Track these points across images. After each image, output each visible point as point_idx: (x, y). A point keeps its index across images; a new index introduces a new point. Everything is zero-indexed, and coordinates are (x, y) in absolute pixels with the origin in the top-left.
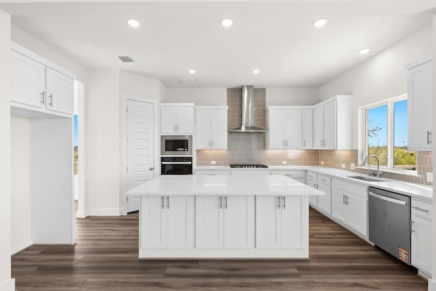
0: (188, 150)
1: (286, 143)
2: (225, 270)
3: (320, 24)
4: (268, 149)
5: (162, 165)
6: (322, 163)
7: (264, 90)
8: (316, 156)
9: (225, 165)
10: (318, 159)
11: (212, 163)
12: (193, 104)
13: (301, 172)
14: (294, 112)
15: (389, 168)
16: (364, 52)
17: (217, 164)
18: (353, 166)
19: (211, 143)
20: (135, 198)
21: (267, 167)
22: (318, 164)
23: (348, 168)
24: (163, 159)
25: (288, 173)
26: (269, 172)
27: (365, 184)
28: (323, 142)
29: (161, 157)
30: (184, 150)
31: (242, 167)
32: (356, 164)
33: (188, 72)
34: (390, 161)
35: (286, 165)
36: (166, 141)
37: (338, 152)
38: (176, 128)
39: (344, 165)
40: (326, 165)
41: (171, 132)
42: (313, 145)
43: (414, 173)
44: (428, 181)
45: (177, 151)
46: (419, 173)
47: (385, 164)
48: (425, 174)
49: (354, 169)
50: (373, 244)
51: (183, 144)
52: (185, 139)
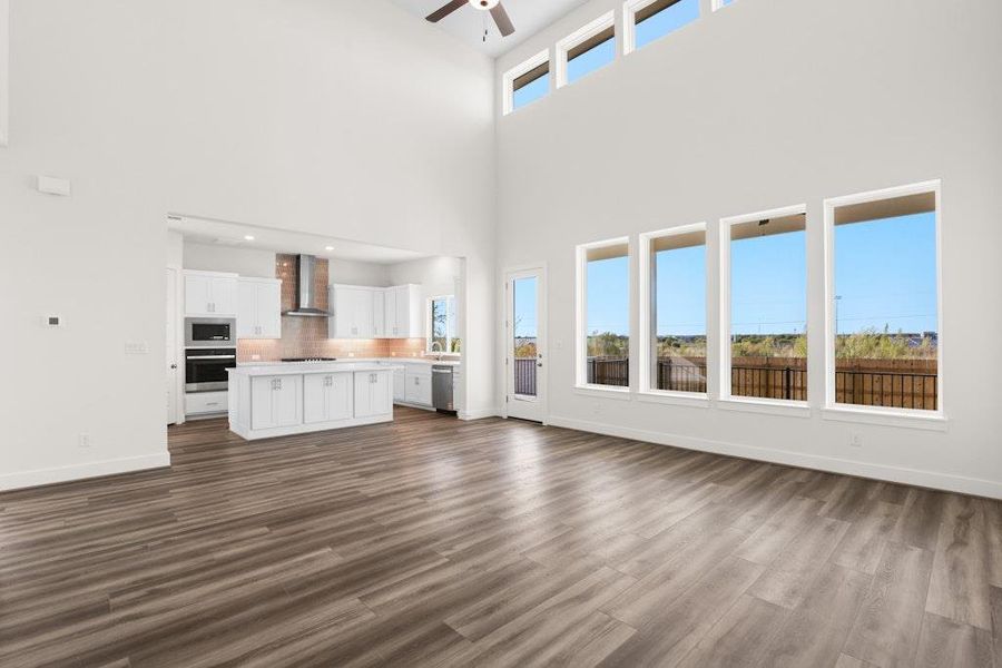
0: (229, 340)
1: (355, 331)
4: (333, 337)
5: (187, 360)
6: (393, 354)
7: (325, 262)
8: (387, 346)
9: (275, 360)
10: (388, 350)
11: (253, 358)
12: (237, 275)
14: (363, 293)
17: (262, 359)
19: (258, 330)
21: (334, 360)
22: (388, 356)
24: (188, 352)
27: (430, 365)
28: (395, 330)
29: (186, 349)
30: (223, 339)
32: (425, 351)
34: (449, 347)
35: (353, 357)
36: (194, 326)
37: (409, 340)
38: (211, 307)
40: (397, 356)
41: (203, 314)
42: (384, 333)
45: (213, 339)
47: (444, 349)
50: (435, 410)
51: (222, 330)
52: (225, 322)
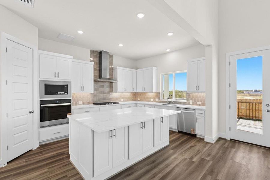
0: (67, 94)
2: (151, 164)
3: (170, 34)
5: (41, 107)
7: (112, 56)
8: (135, 96)
9: (89, 103)
11: (79, 103)
12: (72, 57)
13: (134, 105)
15: (174, 100)
16: (168, 50)
17: (83, 103)
18: (157, 100)
19: (82, 88)
20: (15, 145)
21: (118, 103)
22: (136, 100)
23: (155, 101)
24: (42, 102)
25: (128, 106)
26: (120, 106)
27: (174, 107)
29: (40, 100)
30: (64, 94)
31: (105, 104)
32: (159, 99)
33: (77, 31)
35: (124, 101)
36: (46, 86)
38: (57, 74)
39: (153, 100)
40: (141, 100)
41: (52, 79)
42: (136, 90)
43: (185, 101)
44: (190, 103)
45: (58, 94)
46: (187, 101)
48: (189, 101)
49: (158, 101)
50: (177, 131)
51: (63, 88)
52: (65, 84)
